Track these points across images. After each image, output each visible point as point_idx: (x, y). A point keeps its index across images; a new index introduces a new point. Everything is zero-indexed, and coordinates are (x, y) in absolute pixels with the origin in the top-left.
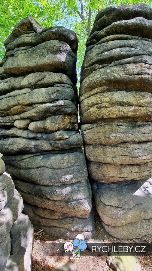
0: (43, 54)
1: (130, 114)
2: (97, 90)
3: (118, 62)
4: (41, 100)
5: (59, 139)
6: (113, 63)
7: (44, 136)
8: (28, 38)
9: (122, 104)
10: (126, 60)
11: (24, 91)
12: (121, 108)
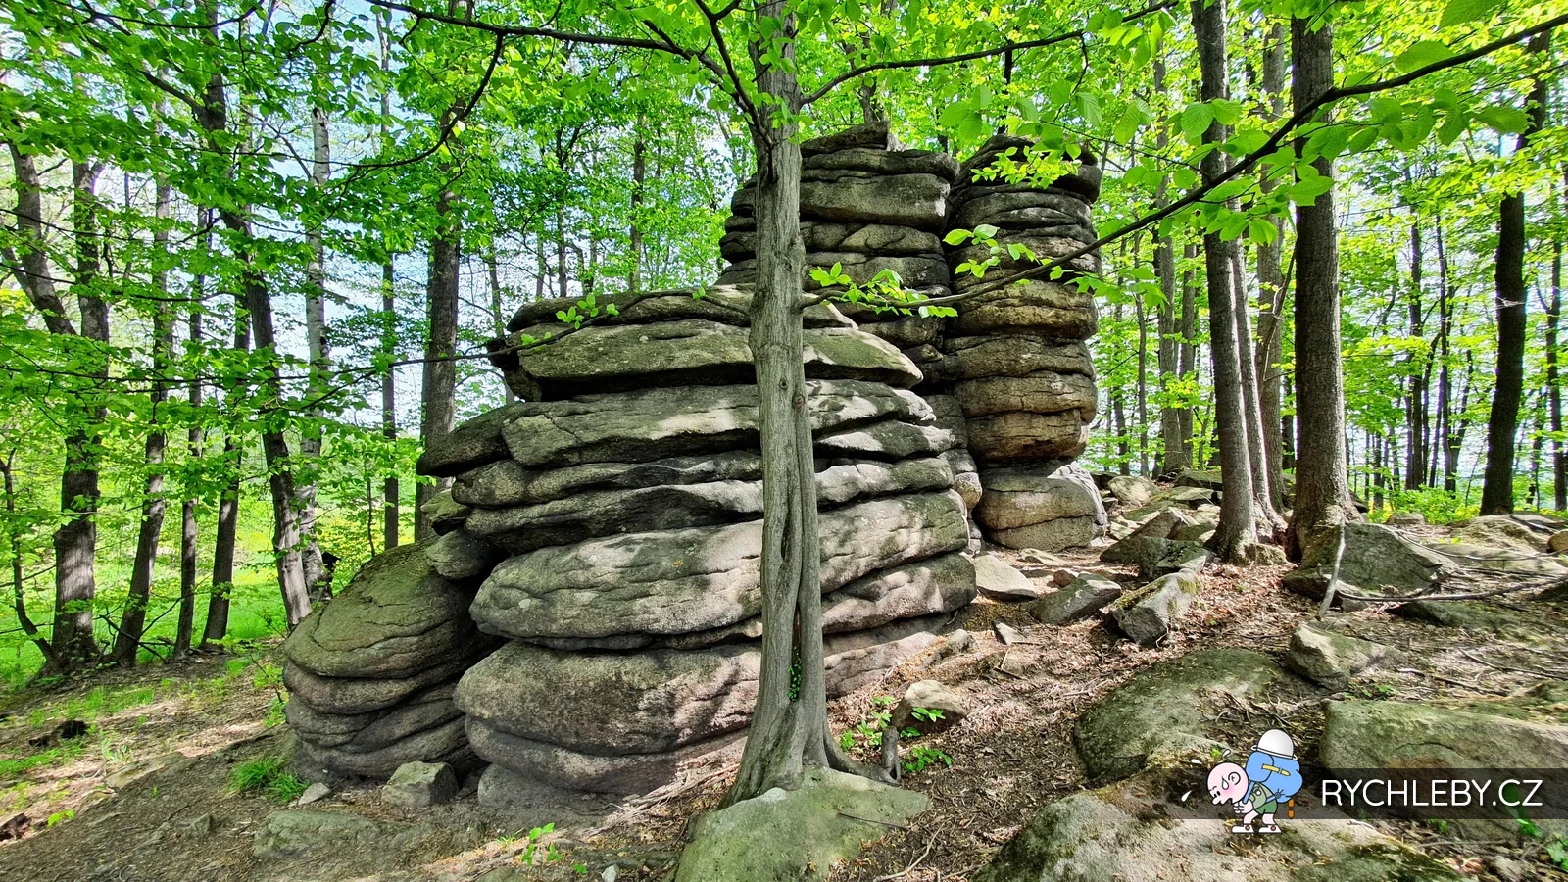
0: (909, 197)
1: (1050, 321)
3: (1035, 231)
5: (928, 360)
6: (1026, 233)
8: (874, 158)
9: (1038, 302)
10: (1048, 230)
11: (851, 257)
12: (1038, 310)
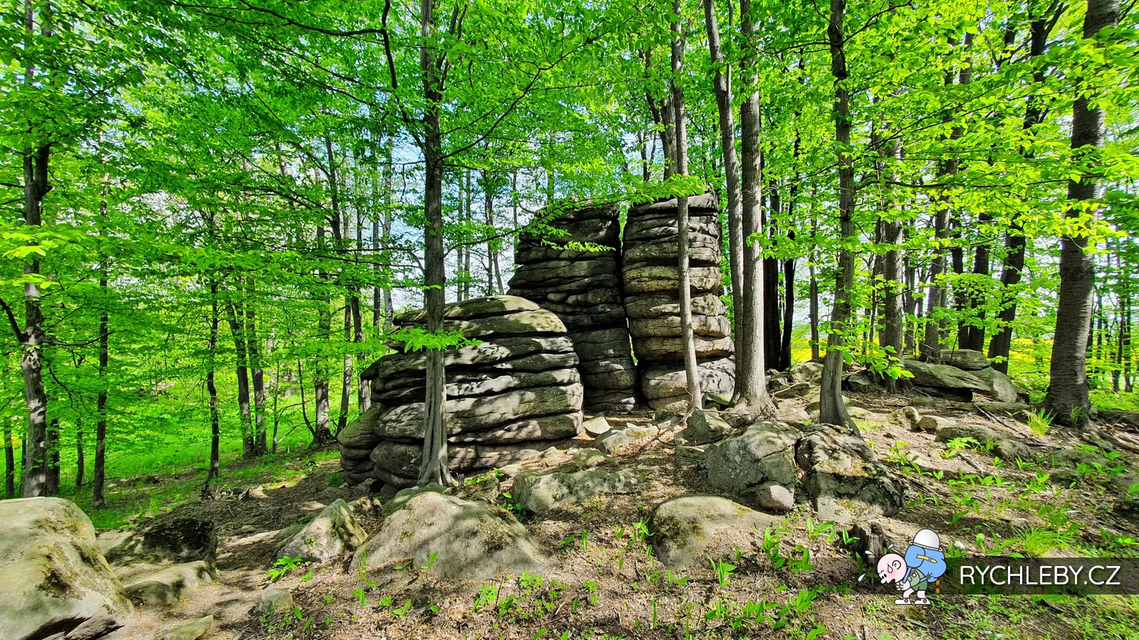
0: (586, 232)
1: (668, 287)
2: (637, 265)
3: (655, 241)
4: (583, 273)
5: (602, 312)
6: (650, 242)
7: (585, 310)
9: (660, 278)
11: (563, 263)
12: (660, 282)
